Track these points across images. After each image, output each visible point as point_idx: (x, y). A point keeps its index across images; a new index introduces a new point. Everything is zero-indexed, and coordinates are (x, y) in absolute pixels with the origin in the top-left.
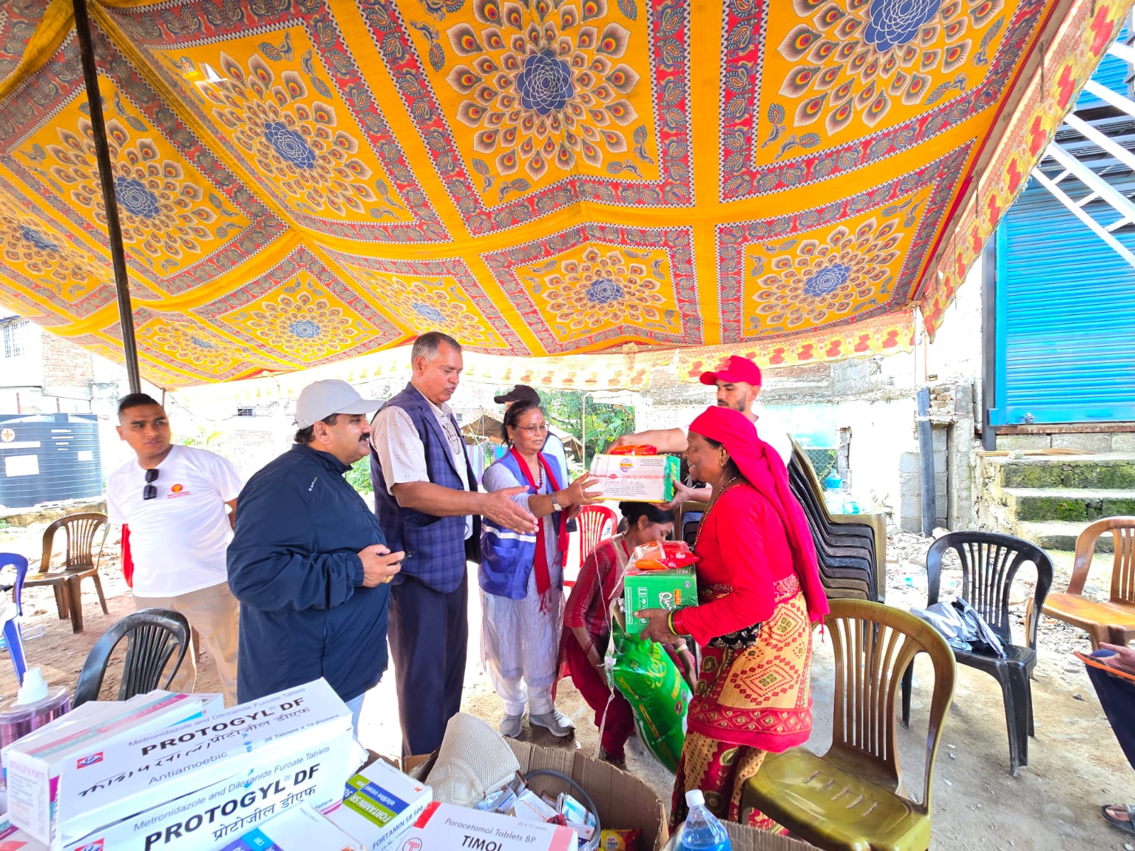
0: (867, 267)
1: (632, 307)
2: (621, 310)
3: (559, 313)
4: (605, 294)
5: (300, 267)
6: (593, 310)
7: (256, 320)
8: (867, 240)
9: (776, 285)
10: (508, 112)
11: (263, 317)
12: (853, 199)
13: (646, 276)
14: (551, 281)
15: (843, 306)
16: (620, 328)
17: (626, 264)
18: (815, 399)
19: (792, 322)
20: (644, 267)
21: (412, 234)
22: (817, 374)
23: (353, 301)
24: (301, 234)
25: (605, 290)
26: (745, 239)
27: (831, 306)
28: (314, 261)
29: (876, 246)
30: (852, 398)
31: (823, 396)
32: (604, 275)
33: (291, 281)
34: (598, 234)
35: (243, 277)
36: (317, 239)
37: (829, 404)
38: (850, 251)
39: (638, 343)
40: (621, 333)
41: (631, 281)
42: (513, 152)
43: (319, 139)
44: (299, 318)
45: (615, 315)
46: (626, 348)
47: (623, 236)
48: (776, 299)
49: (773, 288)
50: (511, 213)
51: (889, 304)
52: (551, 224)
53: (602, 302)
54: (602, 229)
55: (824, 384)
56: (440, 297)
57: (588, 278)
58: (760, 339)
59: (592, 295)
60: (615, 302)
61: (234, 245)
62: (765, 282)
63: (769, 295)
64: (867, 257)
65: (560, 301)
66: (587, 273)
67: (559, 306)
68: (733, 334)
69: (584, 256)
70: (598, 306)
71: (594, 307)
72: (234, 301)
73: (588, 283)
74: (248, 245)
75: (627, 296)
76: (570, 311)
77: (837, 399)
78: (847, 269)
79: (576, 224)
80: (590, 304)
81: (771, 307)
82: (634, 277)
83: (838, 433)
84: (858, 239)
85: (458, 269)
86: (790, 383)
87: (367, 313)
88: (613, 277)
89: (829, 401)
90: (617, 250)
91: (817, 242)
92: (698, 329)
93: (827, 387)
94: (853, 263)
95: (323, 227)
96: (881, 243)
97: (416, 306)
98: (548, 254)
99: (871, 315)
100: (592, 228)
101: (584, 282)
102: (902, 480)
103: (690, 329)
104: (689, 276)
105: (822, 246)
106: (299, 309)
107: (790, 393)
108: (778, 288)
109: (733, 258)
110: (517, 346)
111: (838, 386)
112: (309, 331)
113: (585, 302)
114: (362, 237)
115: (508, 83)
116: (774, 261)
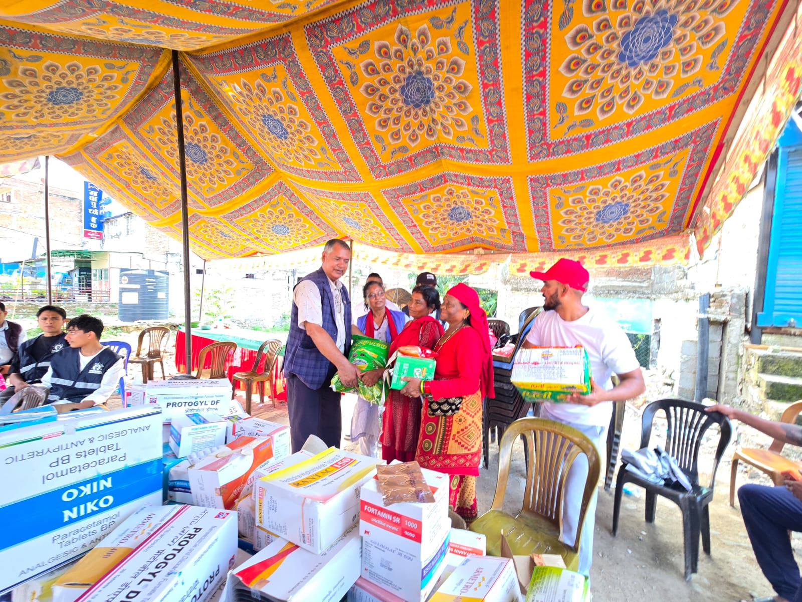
0: (643, 204)
1: (479, 225)
2: (471, 227)
3: (431, 227)
4: (460, 216)
5: (279, 193)
6: (453, 226)
7: (254, 223)
8: (640, 186)
9: (574, 215)
10: (395, 107)
11: (258, 221)
12: (624, 160)
13: (485, 206)
14: (424, 207)
15: (627, 231)
16: (472, 238)
17: (472, 198)
18: (637, 296)
19: (589, 240)
20: (483, 200)
21: (340, 177)
22: (641, 276)
23: (309, 214)
24: (281, 175)
25: (460, 213)
26: (548, 185)
27: (617, 230)
28: (287, 189)
29: (647, 190)
30: (663, 296)
31: (643, 293)
32: (459, 204)
33: (274, 201)
34: (453, 179)
35: (249, 197)
36: (290, 178)
37: (648, 300)
38: (627, 192)
39: (484, 249)
40: (473, 241)
41: (476, 209)
42: (399, 130)
43: (290, 123)
44: (278, 223)
45: (468, 230)
46: (476, 251)
47: (469, 181)
48: (576, 224)
49: (572, 217)
50: (398, 166)
51: (666, 230)
52: (423, 172)
53: (459, 221)
54: (456, 176)
55: (645, 284)
56: (358, 214)
57: (449, 206)
58: (568, 250)
59: (452, 216)
60: (467, 221)
61: (244, 179)
62: (566, 213)
63: (570, 222)
64: (642, 197)
65: (431, 219)
66: (448, 203)
67: (430, 223)
68: (547, 247)
69: (445, 192)
70: (456, 224)
71: (453, 224)
72: (242, 212)
73: (449, 209)
74: (251, 180)
75: (474, 218)
76: (437, 226)
77: (654, 296)
78: (627, 205)
79: (438, 173)
80: (451, 222)
81: (572, 230)
82: (478, 206)
83: (653, 322)
84: (632, 185)
85: (367, 198)
86: (617, 282)
87: (318, 221)
88: (465, 206)
89: (648, 298)
90: (466, 189)
91: (601, 187)
92: (523, 242)
93: (647, 287)
94: (631, 201)
95: (292, 171)
96: (651, 187)
97: (344, 218)
98: (422, 190)
99: (652, 237)
100: (449, 175)
101: (446, 208)
102: (682, 360)
103: (518, 241)
104: (513, 207)
105: (604, 190)
106: (277, 217)
107: (617, 289)
108: (576, 217)
109: (541, 197)
110: (405, 246)
111: (656, 287)
112: (283, 231)
113: (447, 220)
114: (313, 177)
115: (395, 91)
116: (570, 199)
